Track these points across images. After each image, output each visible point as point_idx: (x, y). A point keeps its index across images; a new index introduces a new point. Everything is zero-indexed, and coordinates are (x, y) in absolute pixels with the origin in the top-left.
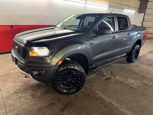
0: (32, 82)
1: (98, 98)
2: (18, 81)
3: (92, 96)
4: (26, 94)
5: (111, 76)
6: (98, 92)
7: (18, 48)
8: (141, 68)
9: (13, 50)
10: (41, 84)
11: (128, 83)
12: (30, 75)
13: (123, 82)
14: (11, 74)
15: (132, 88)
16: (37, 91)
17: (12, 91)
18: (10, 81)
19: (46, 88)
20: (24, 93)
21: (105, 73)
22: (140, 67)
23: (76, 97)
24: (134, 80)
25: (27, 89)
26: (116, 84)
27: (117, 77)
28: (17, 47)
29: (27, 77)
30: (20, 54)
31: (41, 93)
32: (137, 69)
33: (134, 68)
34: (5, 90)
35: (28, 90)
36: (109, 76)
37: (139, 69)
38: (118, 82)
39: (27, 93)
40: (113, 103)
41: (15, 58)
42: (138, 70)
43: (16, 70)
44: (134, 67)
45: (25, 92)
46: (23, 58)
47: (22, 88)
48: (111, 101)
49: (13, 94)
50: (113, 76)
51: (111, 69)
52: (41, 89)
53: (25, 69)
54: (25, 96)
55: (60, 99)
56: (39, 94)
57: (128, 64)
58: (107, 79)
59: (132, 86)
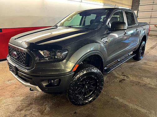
0: (35, 94)
1: (119, 105)
2: (17, 95)
3: (112, 104)
4: (31, 110)
5: (123, 76)
6: (117, 98)
7: (18, 54)
8: (150, 66)
9: (9, 57)
10: (46, 95)
11: (145, 83)
12: (37, 87)
13: (139, 82)
14: (7, 87)
15: (151, 88)
16: (44, 104)
17: (12, 108)
18: (7, 96)
19: (54, 100)
20: (29, 110)
21: (116, 75)
22: (149, 64)
23: (94, 108)
24: (149, 79)
25: (31, 104)
26: (133, 85)
27: (131, 78)
28: (15, 53)
29: (32, 90)
30: (21, 62)
31: (50, 107)
32: (147, 66)
33: (143, 66)
34: (3, 109)
35: (33, 105)
36: (122, 77)
37: (148, 66)
38: (133, 83)
39: (33, 109)
40: (139, 108)
41: (15, 67)
42: (149, 68)
43: (12, 81)
44: (142, 64)
45: (29, 108)
46: (26, 66)
47: (24, 103)
48: (136, 107)
49: (14, 112)
50: (125, 77)
51: (120, 69)
52: (48, 102)
53: (30, 80)
54: (31, 113)
55: (75, 113)
56: (48, 109)
57: (135, 62)
58: (120, 81)
59: (150, 86)
